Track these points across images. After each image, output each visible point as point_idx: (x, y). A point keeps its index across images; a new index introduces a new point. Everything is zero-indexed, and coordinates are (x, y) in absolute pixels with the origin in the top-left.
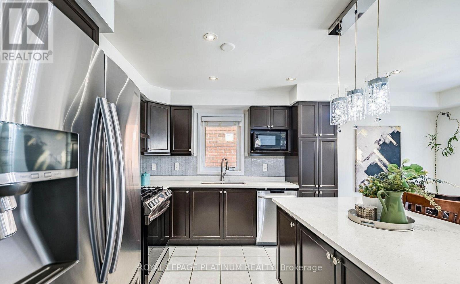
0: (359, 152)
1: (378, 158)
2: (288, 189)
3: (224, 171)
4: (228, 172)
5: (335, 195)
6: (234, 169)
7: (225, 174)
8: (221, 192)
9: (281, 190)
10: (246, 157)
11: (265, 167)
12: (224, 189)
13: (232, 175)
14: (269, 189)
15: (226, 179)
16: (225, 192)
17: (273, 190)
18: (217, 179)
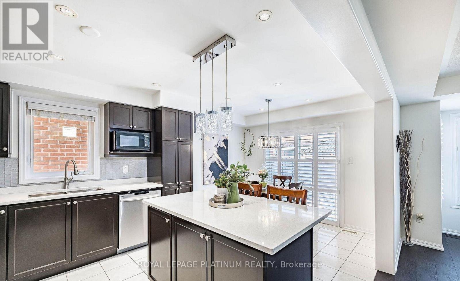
0: (205, 153)
1: (216, 158)
2: (153, 189)
3: (69, 176)
4: (76, 178)
5: (191, 190)
6: (84, 173)
7: (71, 180)
8: (69, 203)
9: (146, 191)
10: (101, 159)
11: (126, 169)
12: (72, 199)
13: (81, 181)
14: (132, 192)
15: (72, 187)
16: (75, 202)
17: (137, 192)
18: (58, 188)
